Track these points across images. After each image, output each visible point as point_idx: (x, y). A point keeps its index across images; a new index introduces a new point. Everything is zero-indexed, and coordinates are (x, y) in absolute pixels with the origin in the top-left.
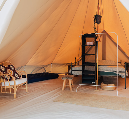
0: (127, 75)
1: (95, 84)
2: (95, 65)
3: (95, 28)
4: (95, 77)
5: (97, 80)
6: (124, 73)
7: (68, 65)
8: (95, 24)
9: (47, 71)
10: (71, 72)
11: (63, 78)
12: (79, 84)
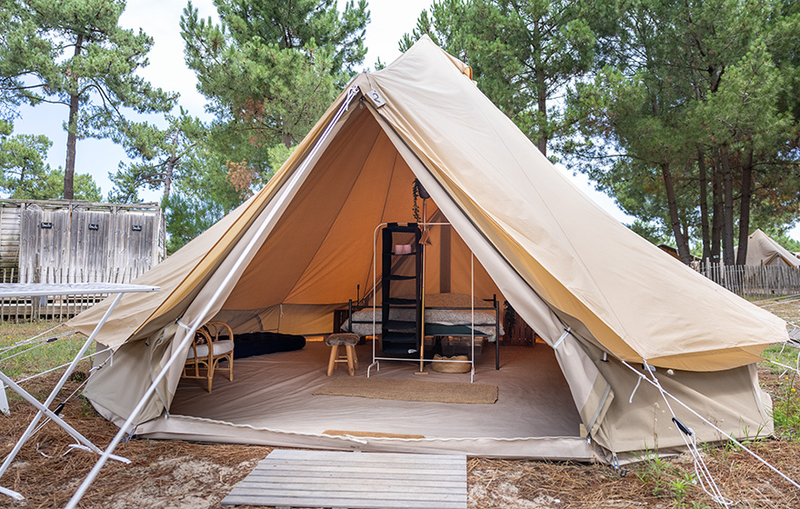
0: (502, 333)
1: (417, 355)
2: (414, 308)
3: (416, 211)
4: (418, 337)
5: (422, 347)
6: (494, 328)
7: (335, 307)
8: (416, 199)
9: (266, 329)
10: (350, 326)
11: (331, 342)
12: (374, 358)
